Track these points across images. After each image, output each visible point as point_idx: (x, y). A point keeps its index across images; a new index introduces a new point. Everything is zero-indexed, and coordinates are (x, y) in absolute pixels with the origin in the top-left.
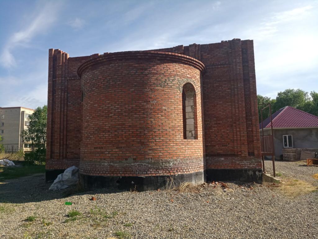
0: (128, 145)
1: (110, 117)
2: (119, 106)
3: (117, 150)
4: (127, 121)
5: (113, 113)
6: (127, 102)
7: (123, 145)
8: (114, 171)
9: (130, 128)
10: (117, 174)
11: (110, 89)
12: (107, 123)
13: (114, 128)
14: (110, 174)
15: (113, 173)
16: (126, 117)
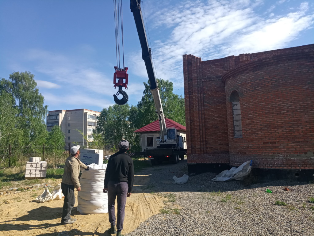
0: (305, 140)
1: (282, 114)
2: (292, 103)
3: (293, 145)
4: (303, 117)
5: (285, 110)
6: (301, 99)
7: (300, 140)
8: (292, 165)
9: (307, 124)
10: (296, 167)
11: (281, 88)
12: (279, 120)
13: (289, 124)
14: (287, 167)
15: (290, 166)
16: (301, 113)
